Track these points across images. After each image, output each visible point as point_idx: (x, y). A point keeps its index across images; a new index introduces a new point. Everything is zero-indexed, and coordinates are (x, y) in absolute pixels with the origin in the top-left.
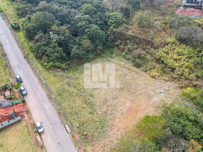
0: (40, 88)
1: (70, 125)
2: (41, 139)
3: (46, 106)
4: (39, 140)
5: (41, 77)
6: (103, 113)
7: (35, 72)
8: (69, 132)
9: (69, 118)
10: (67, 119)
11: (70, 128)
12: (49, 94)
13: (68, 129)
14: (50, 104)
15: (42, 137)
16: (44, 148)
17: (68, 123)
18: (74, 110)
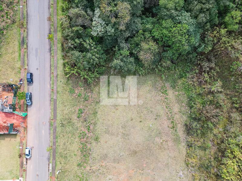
0: (48, 103)
1: (54, 165)
2: (27, 162)
3: (43, 131)
4: (25, 163)
5: (55, 87)
6: (91, 171)
7: (51, 73)
8: (50, 171)
9: (57, 158)
10: (54, 158)
11: (52, 168)
12: (52, 118)
13: (51, 168)
14: (48, 131)
15: (28, 161)
16: (25, 172)
17: (53, 163)
18: (65, 152)
